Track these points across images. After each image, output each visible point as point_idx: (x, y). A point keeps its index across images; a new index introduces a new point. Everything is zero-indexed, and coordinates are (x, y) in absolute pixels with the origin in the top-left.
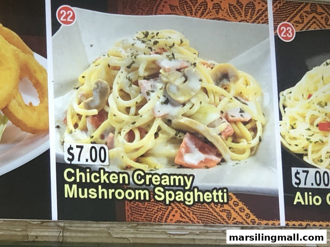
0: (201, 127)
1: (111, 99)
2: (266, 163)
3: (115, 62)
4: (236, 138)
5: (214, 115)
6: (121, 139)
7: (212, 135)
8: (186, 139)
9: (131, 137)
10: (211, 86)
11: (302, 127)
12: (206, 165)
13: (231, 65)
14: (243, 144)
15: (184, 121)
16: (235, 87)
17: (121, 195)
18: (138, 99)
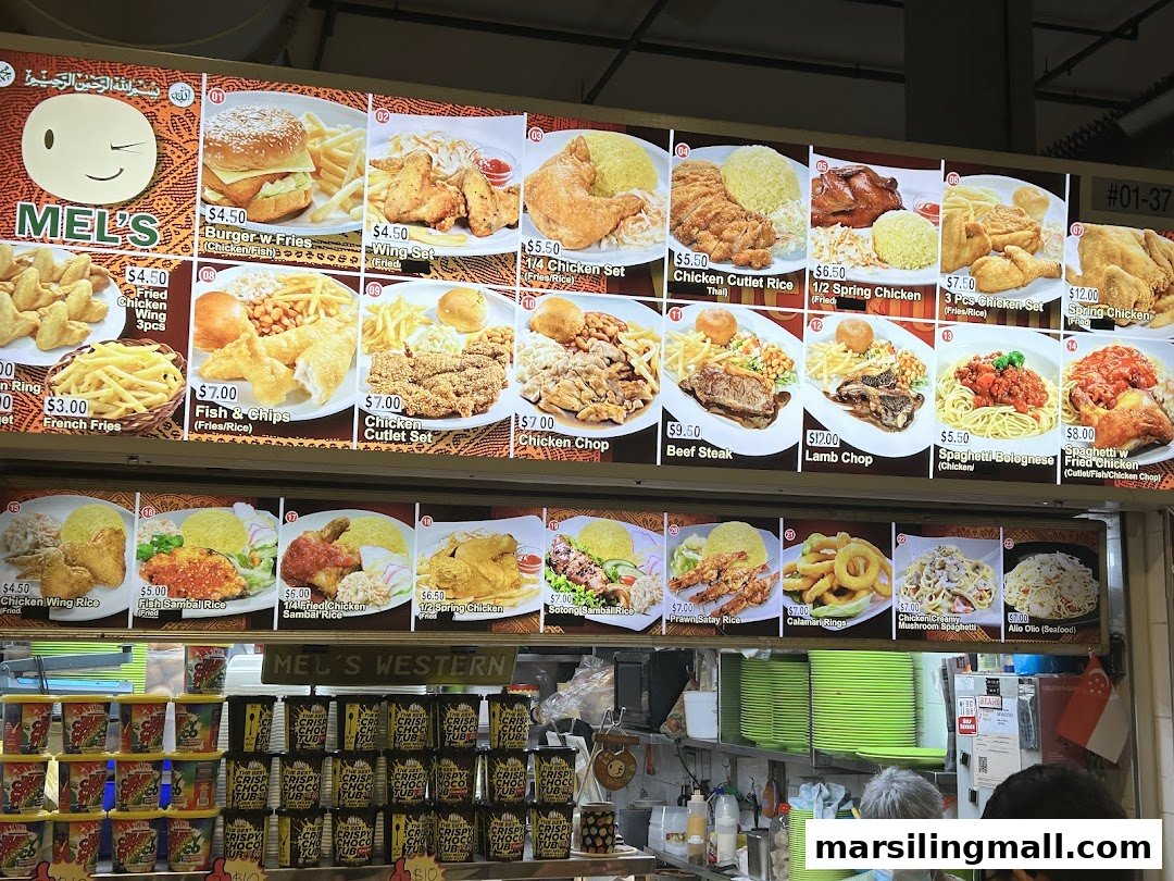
0: (965, 594)
1: (922, 580)
2: (996, 611)
3: (924, 561)
4: (981, 598)
5: (971, 587)
6: (927, 599)
7: (970, 597)
8: (957, 599)
9: (931, 598)
10: (970, 572)
11: (1015, 591)
12: (966, 612)
13: (980, 561)
14: (985, 601)
15: (956, 590)
16: (982, 573)
17: (925, 627)
18: (935, 580)
